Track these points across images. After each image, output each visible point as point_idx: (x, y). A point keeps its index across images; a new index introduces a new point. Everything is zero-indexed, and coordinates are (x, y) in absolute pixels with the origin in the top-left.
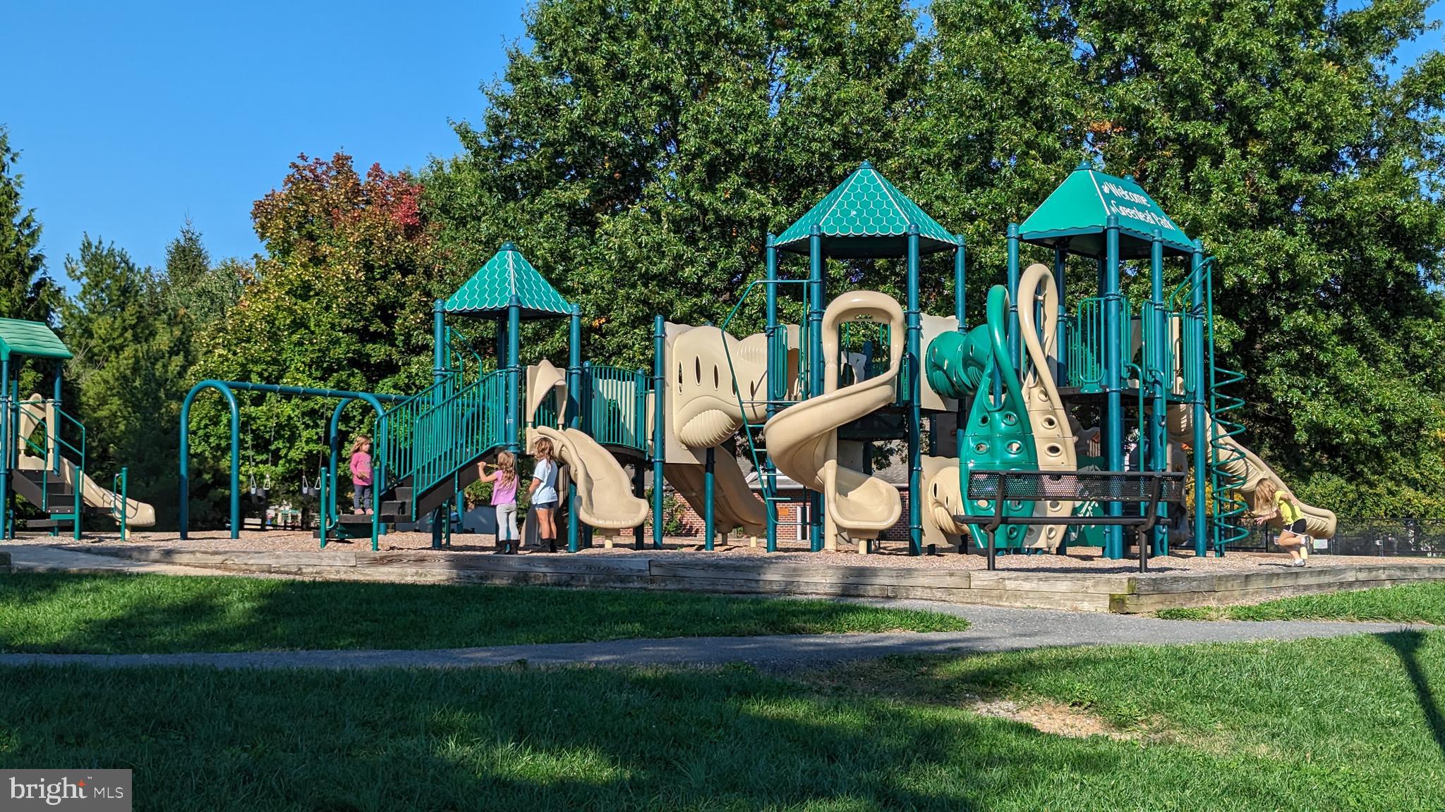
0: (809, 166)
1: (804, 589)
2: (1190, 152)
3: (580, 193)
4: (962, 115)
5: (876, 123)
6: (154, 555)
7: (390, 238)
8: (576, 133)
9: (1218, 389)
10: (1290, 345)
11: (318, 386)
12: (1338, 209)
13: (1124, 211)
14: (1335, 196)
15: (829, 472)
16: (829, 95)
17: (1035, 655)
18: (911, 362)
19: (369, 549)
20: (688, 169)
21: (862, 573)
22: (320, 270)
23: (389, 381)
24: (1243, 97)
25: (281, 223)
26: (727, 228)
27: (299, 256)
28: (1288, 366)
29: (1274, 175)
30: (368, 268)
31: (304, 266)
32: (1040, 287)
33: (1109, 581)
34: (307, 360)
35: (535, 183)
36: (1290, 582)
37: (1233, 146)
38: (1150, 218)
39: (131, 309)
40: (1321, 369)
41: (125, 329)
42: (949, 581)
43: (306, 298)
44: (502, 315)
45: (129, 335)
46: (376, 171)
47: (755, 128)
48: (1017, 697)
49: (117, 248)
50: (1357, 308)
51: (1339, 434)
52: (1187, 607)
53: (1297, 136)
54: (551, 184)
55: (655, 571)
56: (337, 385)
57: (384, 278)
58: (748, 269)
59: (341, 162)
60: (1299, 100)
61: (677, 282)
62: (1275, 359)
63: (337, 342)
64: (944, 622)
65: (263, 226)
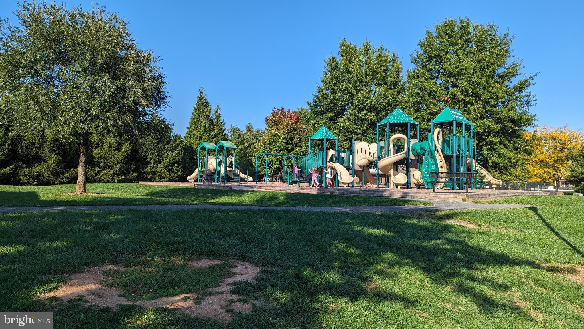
0: (381, 108)
1: (393, 196)
2: (466, 104)
3: (332, 114)
4: (415, 96)
5: (395, 99)
6: (257, 187)
7: (292, 124)
8: (331, 102)
9: (477, 154)
10: (489, 145)
11: (278, 154)
12: (499, 115)
13: (456, 117)
14: (499, 112)
15: (392, 172)
16: (385, 93)
17: (456, 211)
18: (409, 148)
19: (298, 186)
20: (354, 109)
21: (406, 193)
22: (278, 131)
23: (292, 153)
24: (478, 92)
25: (271, 122)
26: (363, 121)
27: (274, 128)
28: (488, 149)
29: (484, 108)
30: (288, 130)
31: (275, 130)
32: (439, 133)
33: (462, 195)
34: (276, 148)
35: (323, 113)
36: (498, 196)
37: (475, 102)
38: (462, 118)
39: (240, 139)
40: (495, 150)
41: (239, 143)
42: (425, 195)
43: (276, 136)
44: (323, 139)
45: (240, 144)
46: (289, 111)
47: (370, 100)
48: (455, 220)
49: (237, 127)
50: (503, 137)
51: (499, 164)
52: (479, 201)
53: (490, 100)
54: (326, 113)
55: (360, 192)
56: (282, 154)
57: (291, 132)
58: (367, 130)
59: (282, 109)
60: (491, 92)
61: (354, 132)
62: (484, 148)
63: (282, 145)
64: (429, 203)
65: (267, 122)
